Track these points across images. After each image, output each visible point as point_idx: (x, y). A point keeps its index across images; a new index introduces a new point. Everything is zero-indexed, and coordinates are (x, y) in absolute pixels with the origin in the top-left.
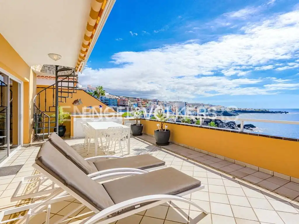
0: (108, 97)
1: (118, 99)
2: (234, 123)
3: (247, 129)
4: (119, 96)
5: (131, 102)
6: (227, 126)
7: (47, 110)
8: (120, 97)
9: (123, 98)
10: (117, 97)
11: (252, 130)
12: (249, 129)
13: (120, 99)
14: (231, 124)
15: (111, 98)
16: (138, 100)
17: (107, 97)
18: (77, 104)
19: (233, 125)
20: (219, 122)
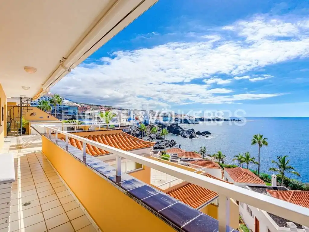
0: (68, 105)
1: (79, 106)
2: (193, 130)
3: (204, 136)
4: (80, 104)
5: (94, 110)
6: (187, 133)
7: (15, 119)
8: (82, 104)
9: (84, 106)
10: (78, 105)
11: (207, 136)
12: (206, 135)
13: (81, 106)
14: (190, 132)
15: (71, 105)
16: (101, 108)
17: (66, 104)
18: (33, 115)
19: (193, 132)
20: (181, 129)
